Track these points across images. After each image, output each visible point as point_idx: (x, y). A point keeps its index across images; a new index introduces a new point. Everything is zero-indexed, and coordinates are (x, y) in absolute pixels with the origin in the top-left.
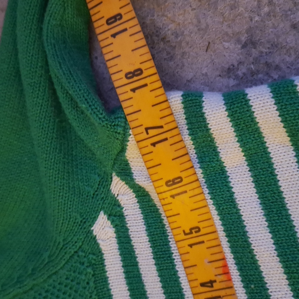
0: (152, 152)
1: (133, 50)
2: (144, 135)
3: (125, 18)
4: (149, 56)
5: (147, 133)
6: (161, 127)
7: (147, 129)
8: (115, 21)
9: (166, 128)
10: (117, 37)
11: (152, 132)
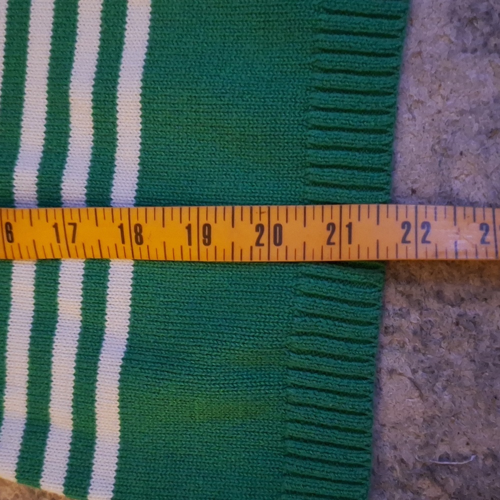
0: (47, 221)
1: (164, 243)
2: (68, 220)
3: (203, 248)
4: (153, 258)
5: (70, 224)
6: (73, 241)
7: (75, 225)
8: (204, 236)
9: (71, 245)
10: (186, 231)
11: (70, 229)
